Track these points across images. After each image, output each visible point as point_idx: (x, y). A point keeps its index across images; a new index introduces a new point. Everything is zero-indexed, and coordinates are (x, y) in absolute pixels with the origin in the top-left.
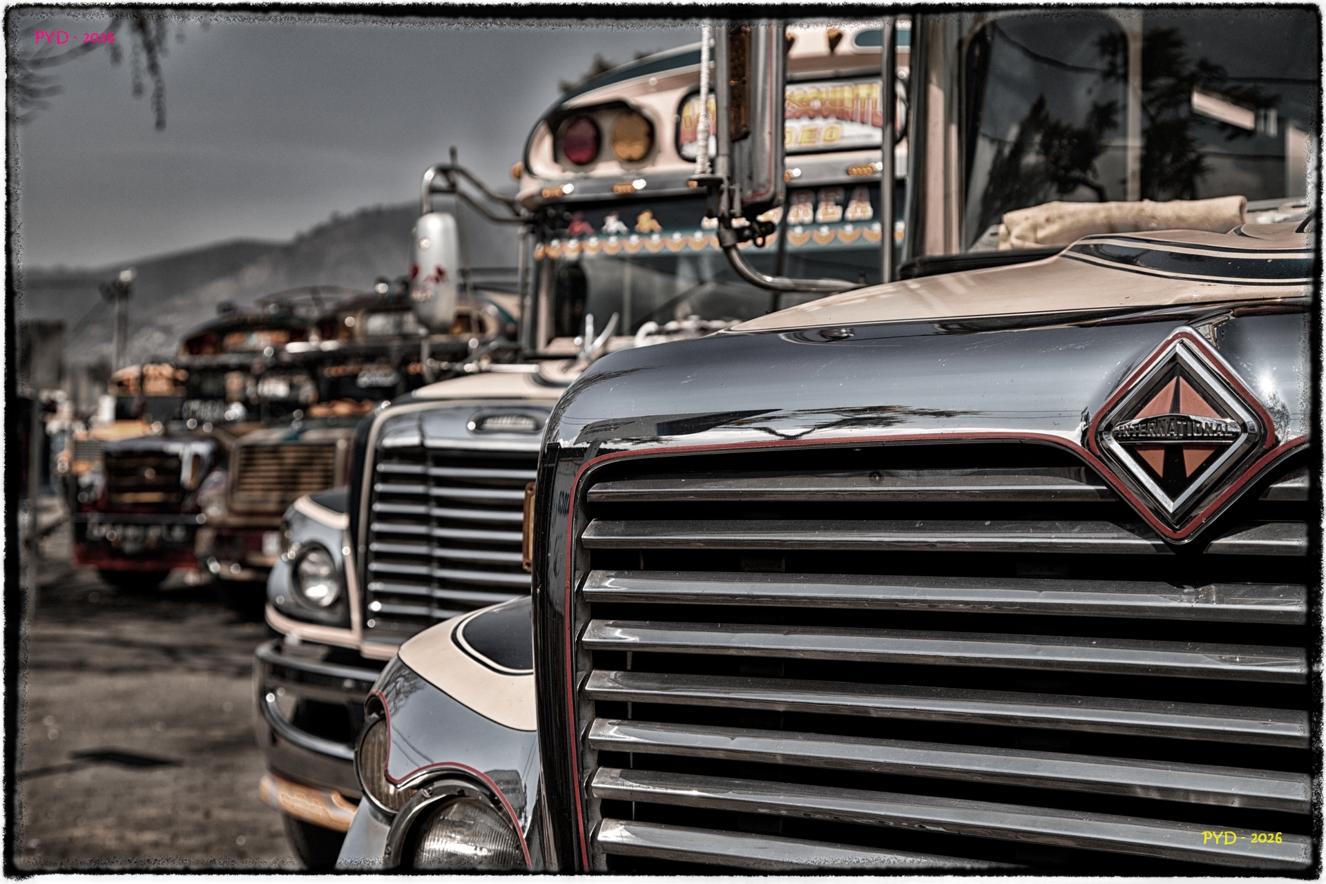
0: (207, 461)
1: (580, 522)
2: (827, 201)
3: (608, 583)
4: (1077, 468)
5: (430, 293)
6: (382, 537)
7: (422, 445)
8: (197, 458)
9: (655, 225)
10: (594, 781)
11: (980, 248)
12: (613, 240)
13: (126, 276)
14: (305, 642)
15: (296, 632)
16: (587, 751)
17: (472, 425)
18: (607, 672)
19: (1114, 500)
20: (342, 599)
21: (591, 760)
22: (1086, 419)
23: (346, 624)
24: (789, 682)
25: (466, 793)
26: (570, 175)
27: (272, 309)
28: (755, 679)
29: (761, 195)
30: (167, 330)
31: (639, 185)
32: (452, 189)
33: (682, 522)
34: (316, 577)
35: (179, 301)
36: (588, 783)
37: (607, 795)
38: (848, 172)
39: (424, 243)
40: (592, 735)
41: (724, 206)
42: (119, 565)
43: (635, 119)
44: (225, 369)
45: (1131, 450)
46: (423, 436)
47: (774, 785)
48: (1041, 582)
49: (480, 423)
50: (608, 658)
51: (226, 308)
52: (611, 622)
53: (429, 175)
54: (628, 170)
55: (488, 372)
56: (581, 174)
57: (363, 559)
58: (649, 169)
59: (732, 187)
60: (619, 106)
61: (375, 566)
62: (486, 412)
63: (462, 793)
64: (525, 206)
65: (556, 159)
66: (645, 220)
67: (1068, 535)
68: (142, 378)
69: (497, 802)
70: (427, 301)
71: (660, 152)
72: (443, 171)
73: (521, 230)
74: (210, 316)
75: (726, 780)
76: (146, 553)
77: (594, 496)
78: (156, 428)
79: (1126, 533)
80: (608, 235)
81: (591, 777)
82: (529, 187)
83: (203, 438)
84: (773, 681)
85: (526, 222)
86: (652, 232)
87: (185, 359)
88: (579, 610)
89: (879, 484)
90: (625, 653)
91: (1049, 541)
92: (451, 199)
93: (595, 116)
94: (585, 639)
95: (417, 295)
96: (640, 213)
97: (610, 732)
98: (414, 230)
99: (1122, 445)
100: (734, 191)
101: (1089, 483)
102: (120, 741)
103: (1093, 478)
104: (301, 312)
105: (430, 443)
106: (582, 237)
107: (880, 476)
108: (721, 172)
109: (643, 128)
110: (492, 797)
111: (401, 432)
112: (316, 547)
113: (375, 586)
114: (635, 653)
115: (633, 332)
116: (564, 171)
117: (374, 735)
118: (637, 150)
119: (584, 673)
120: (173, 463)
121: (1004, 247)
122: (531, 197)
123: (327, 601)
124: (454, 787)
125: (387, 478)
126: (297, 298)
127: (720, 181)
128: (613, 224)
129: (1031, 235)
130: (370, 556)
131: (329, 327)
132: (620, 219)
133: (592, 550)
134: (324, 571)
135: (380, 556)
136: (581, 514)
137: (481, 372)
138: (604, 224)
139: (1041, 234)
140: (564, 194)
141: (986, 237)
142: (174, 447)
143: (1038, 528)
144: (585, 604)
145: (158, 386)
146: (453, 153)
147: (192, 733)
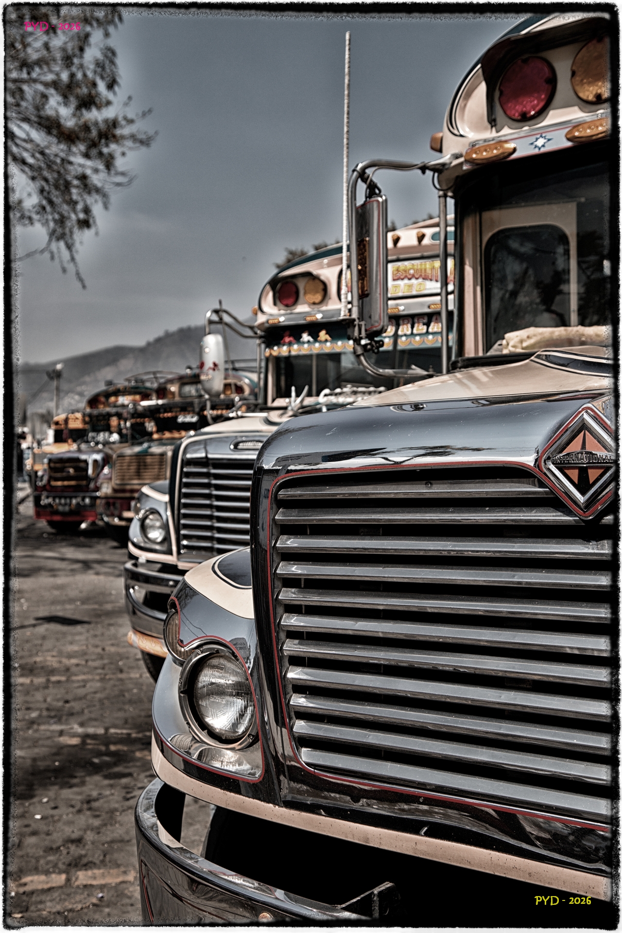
0: (101, 463)
1: (274, 509)
2: (419, 323)
3: (291, 543)
4: (533, 479)
5: (210, 377)
6: (186, 506)
7: (206, 457)
8: (95, 461)
9: (328, 337)
10: (285, 646)
11: (492, 353)
12: (306, 346)
13: (59, 367)
14: (148, 561)
15: (143, 556)
16: (281, 630)
17: (232, 447)
18: (290, 589)
19: (553, 496)
20: (166, 539)
21: (283, 635)
22: (538, 453)
23: (169, 552)
24: (385, 594)
25: (220, 652)
26: (282, 312)
27: (133, 383)
28: (367, 592)
29: (376, 327)
30: (81, 394)
31: (319, 316)
32: (221, 321)
33: (327, 509)
34: (153, 527)
35: (87, 379)
36: (282, 647)
37: (291, 653)
38: (429, 307)
39: (207, 350)
40: (284, 622)
41: (356, 334)
42: (57, 518)
43: (317, 281)
44: (109, 415)
45: (561, 470)
46: (207, 453)
47: (378, 648)
48: (515, 540)
49: (236, 446)
50: (291, 582)
51: (109, 383)
52: (292, 562)
53: (209, 314)
54: (313, 309)
55: (242, 417)
56: (289, 312)
57: (177, 518)
58: (324, 308)
59: (360, 323)
60: (308, 275)
61: (183, 522)
62: (239, 439)
63: (218, 651)
64: (259, 329)
65: (275, 304)
66: (323, 335)
67: (530, 514)
68: (66, 420)
69: (235, 657)
70: (209, 380)
71: (330, 298)
72: (216, 312)
73: (258, 341)
74: (102, 387)
75: (353, 646)
76: (72, 513)
77: (281, 496)
78: (74, 447)
79: (560, 514)
80: (304, 343)
81: (283, 644)
82: (261, 319)
83: (99, 451)
84: (376, 593)
85: (261, 337)
86: (326, 341)
87: (88, 410)
88: (275, 556)
89: (430, 488)
90: (300, 579)
91: (519, 518)
92: (220, 326)
93: (295, 281)
94: (278, 572)
95: (203, 377)
96: (320, 331)
97: (293, 621)
98: (202, 343)
99: (557, 468)
100: (361, 325)
101: (540, 487)
102: (59, 611)
103: (541, 485)
104: (148, 385)
105: (210, 456)
106: (290, 344)
107: (431, 484)
108: (355, 315)
109: (321, 286)
110: (233, 654)
111: (196, 451)
112: (154, 511)
113: (183, 532)
114: (305, 579)
115: (318, 395)
116: (279, 310)
117: (173, 620)
118: (318, 297)
119: (278, 590)
120: (82, 465)
121: (505, 352)
122: (263, 324)
123: (159, 540)
124: (214, 649)
125: (188, 475)
126: (145, 377)
127: (354, 320)
128: (306, 337)
129: (519, 345)
130: (181, 516)
131: (162, 392)
132: (309, 335)
133: (281, 525)
134: (158, 524)
135: (186, 516)
136: (274, 506)
137: (238, 417)
138: (301, 337)
139: (525, 344)
140: (280, 322)
141: (496, 346)
142: (83, 457)
143: (513, 511)
144: (278, 553)
145: (76, 424)
146: (220, 302)
147: (96, 606)
